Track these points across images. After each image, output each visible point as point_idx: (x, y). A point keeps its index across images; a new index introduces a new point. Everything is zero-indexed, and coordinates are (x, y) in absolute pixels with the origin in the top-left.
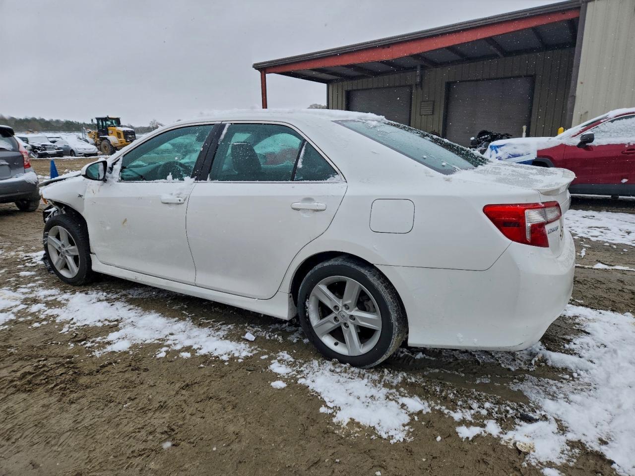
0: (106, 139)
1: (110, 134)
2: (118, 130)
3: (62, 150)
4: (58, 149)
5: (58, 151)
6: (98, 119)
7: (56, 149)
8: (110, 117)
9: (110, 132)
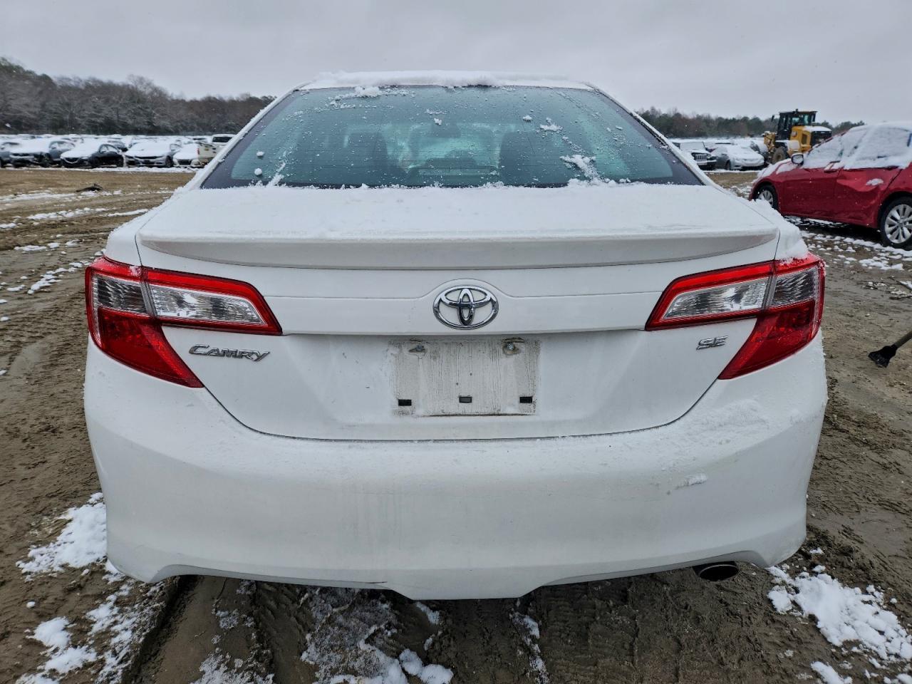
0: (783, 144)
1: (791, 137)
2: (806, 131)
3: (715, 161)
4: (711, 159)
5: (709, 161)
6: (782, 115)
7: (708, 159)
8: (799, 110)
9: (793, 133)
